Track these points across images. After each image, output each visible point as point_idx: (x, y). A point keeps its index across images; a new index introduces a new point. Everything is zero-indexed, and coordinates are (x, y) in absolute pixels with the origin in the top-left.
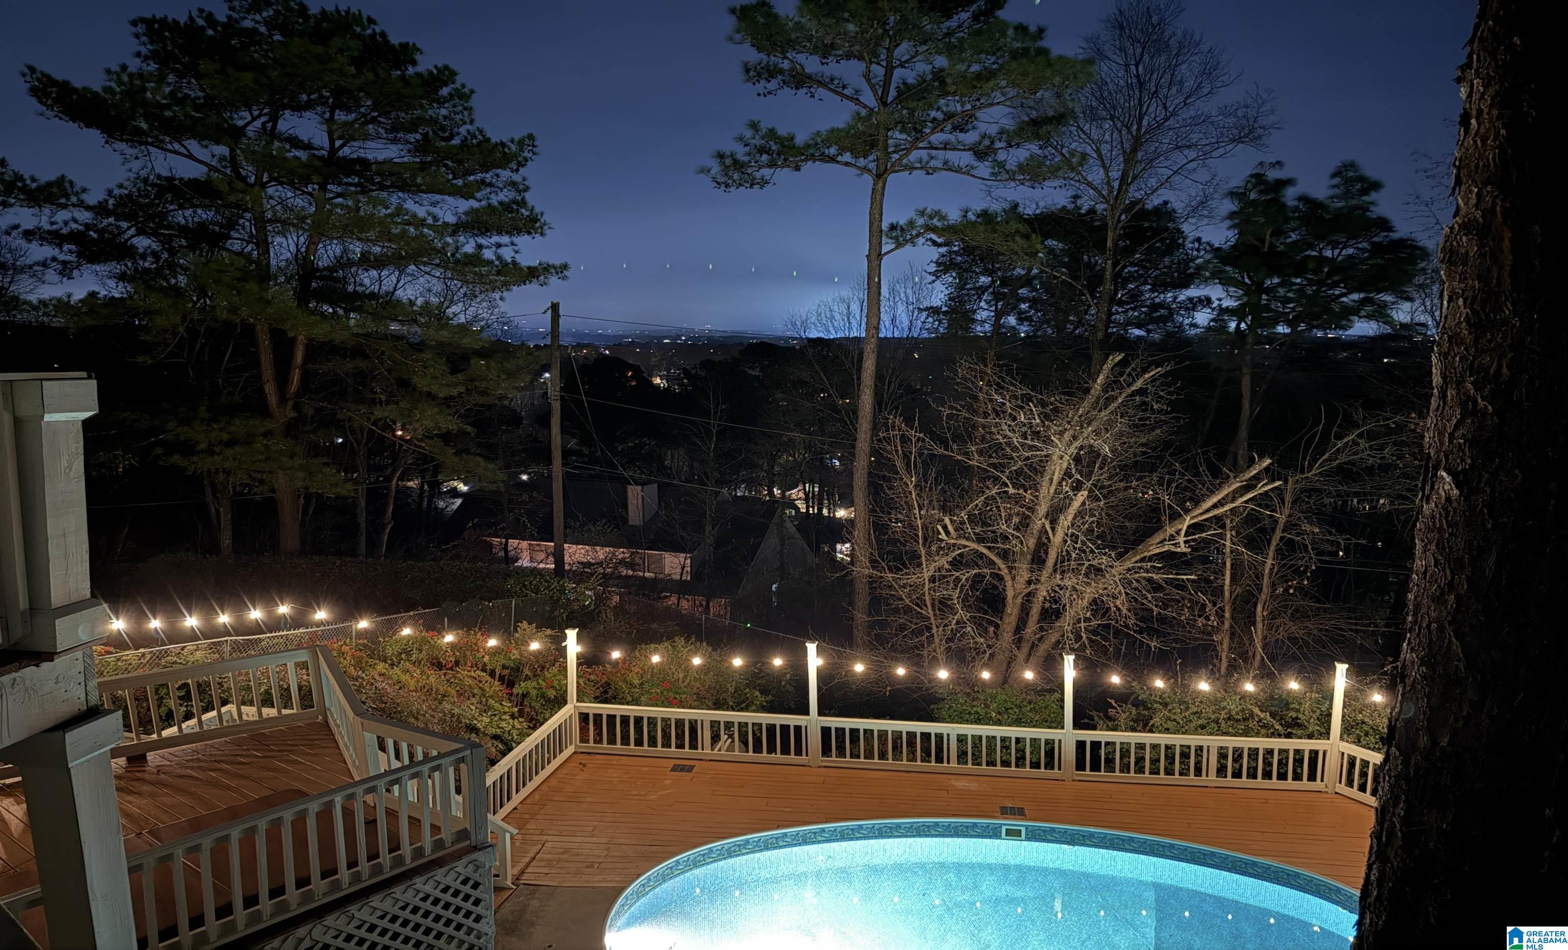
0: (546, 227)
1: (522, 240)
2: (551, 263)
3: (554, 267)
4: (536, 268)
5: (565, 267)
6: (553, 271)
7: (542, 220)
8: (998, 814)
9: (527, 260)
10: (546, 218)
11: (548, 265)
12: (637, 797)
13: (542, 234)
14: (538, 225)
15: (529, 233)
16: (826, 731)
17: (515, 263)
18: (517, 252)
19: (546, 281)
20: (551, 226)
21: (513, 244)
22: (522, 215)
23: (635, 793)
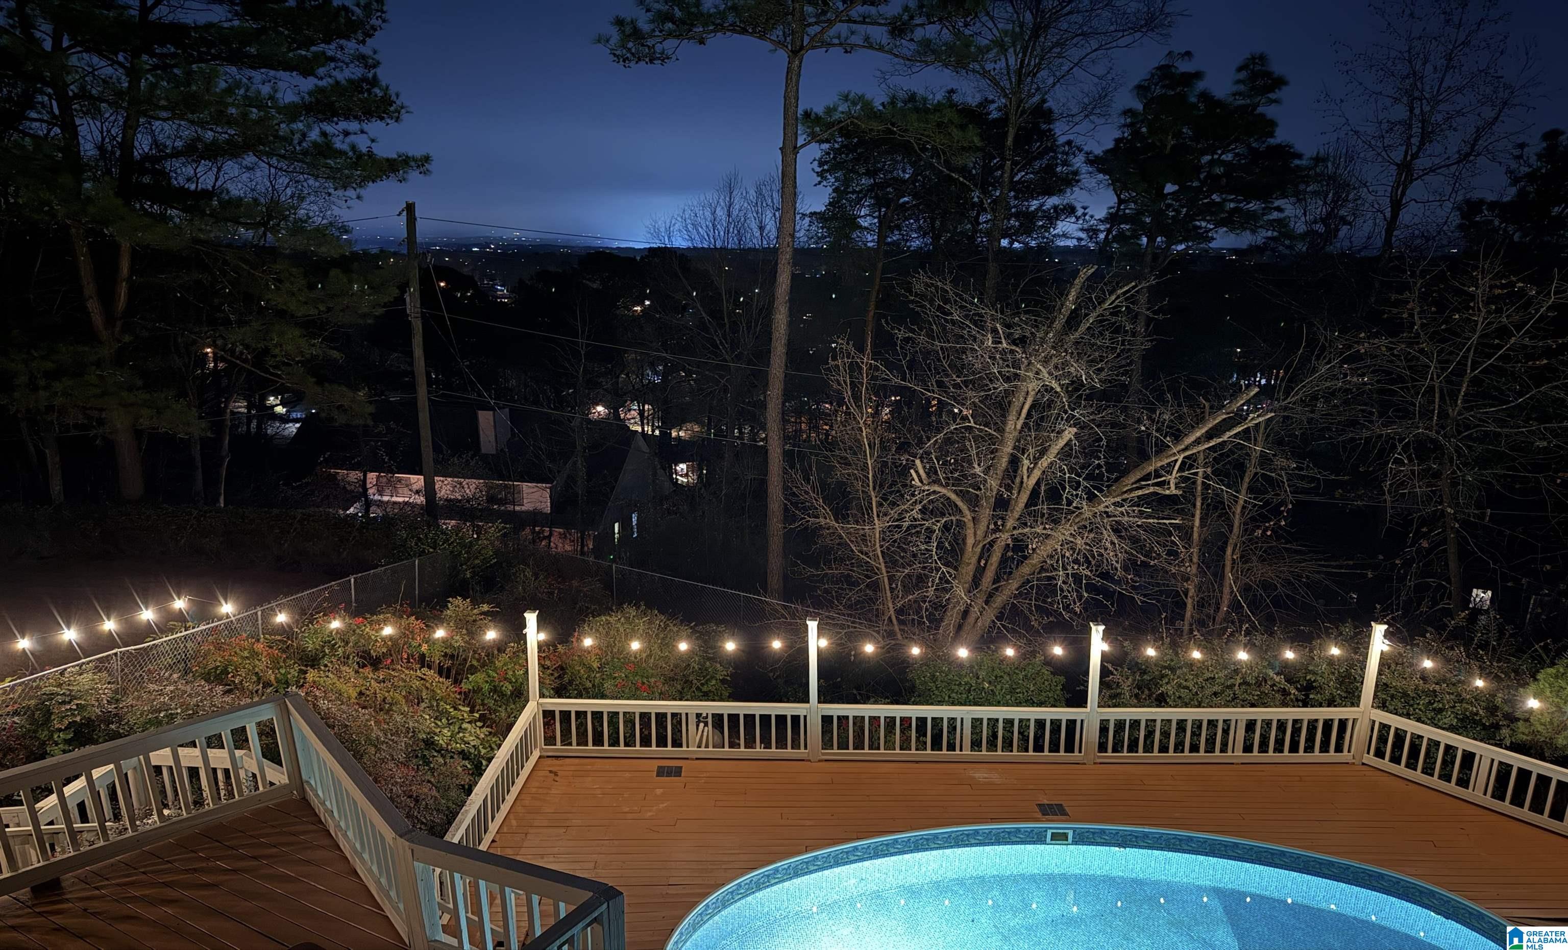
0: (403, 111)
1: (375, 127)
2: (410, 154)
3: (414, 159)
4: (395, 160)
5: (427, 159)
6: (413, 164)
7: (398, 102)
8: (1040, 815)
9: (385, 150)
10: (403, 100)
11: (407, 157)
12: (630, 816)
13: (397, 120)
14: (392, 109)
15: (382, 119)
16: (827, 720)
17: (370, 154)
18: (373, 141)
19: (405, 175)
20: (408, 109)
21: (362, 132)
22: (376, 96)
23: (627, 809)
